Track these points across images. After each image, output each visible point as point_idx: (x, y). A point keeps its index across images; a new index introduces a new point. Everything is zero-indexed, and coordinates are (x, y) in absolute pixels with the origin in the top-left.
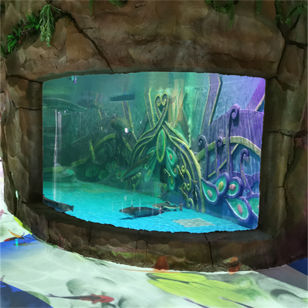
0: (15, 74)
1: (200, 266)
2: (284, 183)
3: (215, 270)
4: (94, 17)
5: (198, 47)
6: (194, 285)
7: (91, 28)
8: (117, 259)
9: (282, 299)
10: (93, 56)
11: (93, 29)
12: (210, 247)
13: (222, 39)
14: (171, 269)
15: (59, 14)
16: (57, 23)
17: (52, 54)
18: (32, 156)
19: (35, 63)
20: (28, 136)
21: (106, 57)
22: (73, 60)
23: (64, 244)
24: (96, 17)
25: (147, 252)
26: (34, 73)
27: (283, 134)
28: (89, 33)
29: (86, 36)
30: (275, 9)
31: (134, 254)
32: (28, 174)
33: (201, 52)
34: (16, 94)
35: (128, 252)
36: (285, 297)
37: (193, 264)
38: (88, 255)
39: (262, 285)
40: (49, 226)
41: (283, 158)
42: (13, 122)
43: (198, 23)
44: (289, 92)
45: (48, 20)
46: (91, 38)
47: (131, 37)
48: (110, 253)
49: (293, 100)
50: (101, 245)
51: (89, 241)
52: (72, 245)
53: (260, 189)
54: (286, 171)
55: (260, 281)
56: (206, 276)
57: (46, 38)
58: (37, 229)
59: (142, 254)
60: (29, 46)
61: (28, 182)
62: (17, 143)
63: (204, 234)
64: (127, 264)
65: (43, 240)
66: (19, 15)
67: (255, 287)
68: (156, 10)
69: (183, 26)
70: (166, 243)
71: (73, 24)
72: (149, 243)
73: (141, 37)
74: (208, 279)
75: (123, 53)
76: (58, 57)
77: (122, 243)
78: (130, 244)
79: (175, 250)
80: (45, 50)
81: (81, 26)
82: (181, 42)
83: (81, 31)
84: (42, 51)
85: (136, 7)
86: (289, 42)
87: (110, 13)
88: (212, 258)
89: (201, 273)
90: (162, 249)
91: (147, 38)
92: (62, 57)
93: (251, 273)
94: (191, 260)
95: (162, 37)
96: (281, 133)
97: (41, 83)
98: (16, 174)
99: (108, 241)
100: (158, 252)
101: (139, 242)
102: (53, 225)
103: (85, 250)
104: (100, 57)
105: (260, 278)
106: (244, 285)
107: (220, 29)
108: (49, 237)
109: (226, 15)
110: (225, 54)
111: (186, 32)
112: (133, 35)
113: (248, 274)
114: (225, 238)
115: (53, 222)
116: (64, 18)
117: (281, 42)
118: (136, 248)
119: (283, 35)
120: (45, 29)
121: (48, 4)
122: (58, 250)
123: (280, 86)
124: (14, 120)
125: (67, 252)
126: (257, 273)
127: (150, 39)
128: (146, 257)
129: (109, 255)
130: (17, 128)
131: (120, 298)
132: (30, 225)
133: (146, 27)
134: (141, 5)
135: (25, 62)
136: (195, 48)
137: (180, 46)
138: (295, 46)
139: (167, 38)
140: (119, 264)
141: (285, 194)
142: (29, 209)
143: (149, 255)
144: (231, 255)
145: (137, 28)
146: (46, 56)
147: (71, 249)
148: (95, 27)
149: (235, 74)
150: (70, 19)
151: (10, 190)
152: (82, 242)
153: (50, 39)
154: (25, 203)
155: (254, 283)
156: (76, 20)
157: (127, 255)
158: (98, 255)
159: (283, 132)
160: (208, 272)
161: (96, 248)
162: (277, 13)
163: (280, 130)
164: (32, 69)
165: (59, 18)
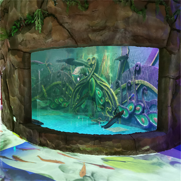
0: (15, 48)
1: (129, 153)
2: (171, 104)
3: (138, 154)
4: (69, 17)
5: (127, 33)
6: (129, 163)
7: (67, 23)
8: (83, 152)
9: (176, 166)
10: (68, 38)
11: (68, 23)
12: (135, 141)
13: (139, 28)
14: (114, 155)
15: (47, 15)
16: (45, 20)
17: (42, 37)
18: (26, 96)
19: (29, 42)
20: (23, 84)
21: (75, 38)
22: (56, 41)
23: (50, 146)
24: (70, 17)
25: (100, 146)
26: (28, 48)
27: (170, 78)
28: (66, 25)
29: (64, 27)
30: (165, 12)
31: (93, 148)
32: (23, 106)
33: (128, 35)
34: (16, 60)
35: (89, 147)
36: (177, 165)
37: (126, 152)
38: (66, 151)
39: (164, 159)
40: (40, 136)
41: (170, 91)
42: (13, 77)
43: (127, 19)
44: (173, 55)
45: (40, 18)
46: (67, 28)
47: (90, 27)
48: (79, 149)
49: (175, 60)
50: (73, 144)
51: (66, 143)
52: (55, 146)
53: (158, 108)
54: (172, 98)
55: (162, 158)
56: (134, 157)
57: (38, 28)
58: (31, 139)
59: (97, 148)
60: (26, 32)
61: (23, 111)
62: (16, 89)
63: (130, 134)
64: (89, 154)
65: (36, 144)
66: (20, 14)
67: (161, 161)
68: (105, 13)
69: (119, 22)
70: (111, 141)
71: (56, 21)
72: (101, 141)
73: (96, 27)
74: (135, 159)
75: (85, 36)
76: (46, 39)
77: (86, 142)
78: (90, 142)
79: (116, 144)
80: (37, 35)
81: (61, 22)
82: (119, 30)
83: (61, 25)
84: (35, 35)
85: (93, 11)
86: (173, 29)
87: (78, 15)
88: (136, 148)
89: (130, 156)
90: (108, 144)
91: (100, 28)
92: (49, 39)
93: (156, 154)
94: (124, 149)
95: (109, 27)
96: (169, 77)
97: (30, 54)
98: (16, 107)
99: (77, 142)
100: (107, 146)
101: (95, 141)
102: (43, 135)
103: (64, 148)
104: (71, 39)
105: (162, 156)
106: (155, 160)
107: (138, 23)
108: (40, 143)
109: (141, 15)
110: (141, 36)
111: (121, 24)
112: (92, 27)
113: (155, 155)
114: (141, 136)
115: (43, 133)
116: (50, 17)
117: (168, 29)
118: (94, 145)
119: (169, 26)
120: (38, 23)
121: (39, 9)
122: (46, 149)
123: (168, 52)
124: (14, 75)
125: (52, 150)
126: (159, 154)
127: (102, 28)
128: (100, 149)
129: (78, 150)
130: (16, 80)
131: (91, 173)
132: (26, 136)
133: (99, 22)
134: (96, 10)
135: (22, 41)
136: (125, 33)
137: (118, 32)
138: (176, 31)
139: (111, 28)
140: (84, 155)
141: (172, 110)
142: (25, 127)
143: (101, 148)
144: (146, 145)
145: (94, 23)
146: (38, 38)
147: (55, 148)
148: (69, 22)
149: (144, 46)
150: (54, 18)
151: (10, 117)
152: (62, 143)
153: (41, 29)
154: (22, 124)
155: (160, 159)
156: (58, 18)
157: (89, 149)
158: (71, 150)
159: (170, 77)
160: (134, 155)
161: (70, 146)
162: (167, 14)
163: (168, 76)
164: (26, 45)
165: (46, 17)
